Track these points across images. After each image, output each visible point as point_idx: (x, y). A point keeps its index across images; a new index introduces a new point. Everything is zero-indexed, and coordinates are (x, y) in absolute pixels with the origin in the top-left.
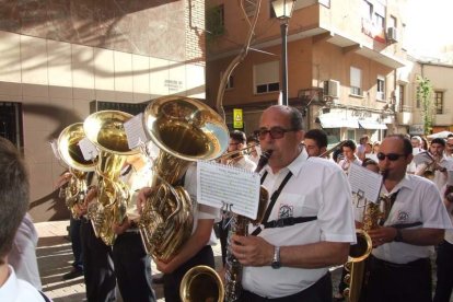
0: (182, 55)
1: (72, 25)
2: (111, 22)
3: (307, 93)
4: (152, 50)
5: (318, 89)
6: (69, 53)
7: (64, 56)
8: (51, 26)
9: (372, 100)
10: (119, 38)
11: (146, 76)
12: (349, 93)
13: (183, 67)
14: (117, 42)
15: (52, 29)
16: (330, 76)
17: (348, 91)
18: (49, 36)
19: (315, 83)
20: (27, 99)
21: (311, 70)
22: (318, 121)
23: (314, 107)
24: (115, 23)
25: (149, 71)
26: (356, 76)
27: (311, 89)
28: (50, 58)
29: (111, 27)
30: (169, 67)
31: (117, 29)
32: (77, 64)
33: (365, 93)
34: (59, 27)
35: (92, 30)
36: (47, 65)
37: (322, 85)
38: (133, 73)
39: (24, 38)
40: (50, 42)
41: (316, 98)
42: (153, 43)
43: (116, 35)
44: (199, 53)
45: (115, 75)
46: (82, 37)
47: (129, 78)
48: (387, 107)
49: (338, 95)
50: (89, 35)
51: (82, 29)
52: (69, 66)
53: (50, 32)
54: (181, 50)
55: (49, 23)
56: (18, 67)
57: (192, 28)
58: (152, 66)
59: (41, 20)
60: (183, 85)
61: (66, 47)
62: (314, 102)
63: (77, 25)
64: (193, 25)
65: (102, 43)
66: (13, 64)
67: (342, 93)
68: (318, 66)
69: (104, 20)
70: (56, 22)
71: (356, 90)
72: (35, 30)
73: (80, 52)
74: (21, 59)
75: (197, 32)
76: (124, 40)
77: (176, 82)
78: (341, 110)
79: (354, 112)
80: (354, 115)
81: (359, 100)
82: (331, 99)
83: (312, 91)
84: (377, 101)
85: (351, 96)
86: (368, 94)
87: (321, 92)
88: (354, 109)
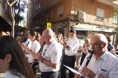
3: (69, 16)
5: (74, 15)
9: (110, 23)
19: (73, 12)
21: (71, 7)
22: (72, 28)
23: (71, 22)
33: (106, 20)
37: (76, 14)
62: (71, 20)
68: (75, 5)
71: (101, 18)
78: (89, 25)
79: (98, 27)
80: (98, 28)
81: (102, 22)
82: (80, 19)
83: (71, 16)
84: (113, 23)
85: (96, 20)
86: (108, 20)
87: (76, 16)
88: (98, 25)
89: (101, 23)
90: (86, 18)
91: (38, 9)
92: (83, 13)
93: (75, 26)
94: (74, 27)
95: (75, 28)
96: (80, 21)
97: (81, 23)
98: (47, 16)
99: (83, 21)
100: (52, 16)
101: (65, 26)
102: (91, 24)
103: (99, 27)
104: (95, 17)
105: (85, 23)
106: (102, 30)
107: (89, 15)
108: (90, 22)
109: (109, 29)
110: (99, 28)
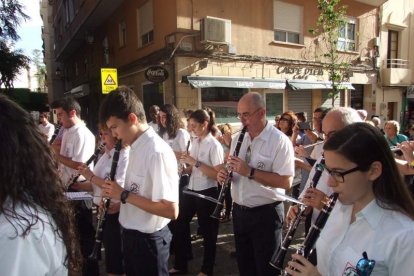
3: (172, 40)
12: (270, 40)
17: (267, 36)
19: (183, 23)
21: (175, 3)
22: (185, 80)
23: (183, 60)
33: (308, 41)
37: (197, 27)
48: (359, 61)
62: (181, 53)
78: (248, 65)
79: (282, 68)
80: (283, 72)
81: (295, 50)
82: (215, 46)
83: (178, 36)
85: (272, 44)
86: (316, 42)
87: (197, 37)
88: (282, 63)
89: (294, 55)
90: (236, 39)
91: (71, 20)
92: (223, 23)
93: (197, 73)
94: (193, 75)
95: (197, 78)
96: (214, 54)
97: (220, 60)
98: (106, 45)
99: (227, 51)
100: (121, 43)
101: (162, 74)
102: (257, 60)
103: (286, 69)
104: (270, 36)
105: (235, 60)
106: (300, 78)
107: (246, 30)
108: (253, 54)
109: (324, 71)
110: (288, 72)
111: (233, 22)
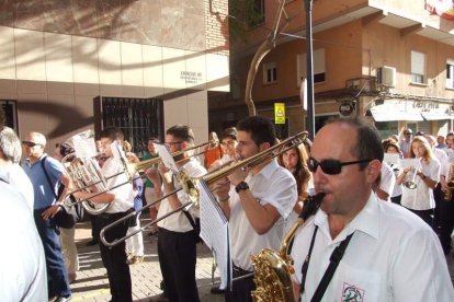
0: (201, 44)
1: (72, 16)
2: (117, 10)
4: (165, 39)
5: (370, 78)
6: (69, 45)
7: (64, 49)
8: (48, 18)
9: (440, 89)
10: (127, 27)
11: (159, 68)
12: (410, 81)
13: (203, 57)
14: (123, 31)
15: (50, 20)
16: (385, 62)
17: (409, 79)
18: (47, 28)
19: (365, 71)
20: (23, 96)
21: (361, 56)
22: (369, 114)
23: (365, 98)
24: (121, 12)
25: (162, 62)
26: (418, 61)
27: (360, 78)
28: (48, 52)
29: (117, 16)
30: (186, 57)
31: (124, 17)
32: (78, 57)
33: (430, 81)
34: (57, 18)
35: (95, 19)
36: (44, 59)
37: (374, 73)
38: (143, 65)
39: (19, 32)
40: (47, 34)
41: (366, 87)
42: (165, 31)
43: (122, 24)
44: (222, 41)
45: (122, 67)
46: (83, 28)
47: (139, 72)
49: (395, 83)
50: (91, 26)
51: (83, 20)
52: (69, 60)
53: (48, 25)
54: (200, 38)
55: (46, 15)
56: (12, 62)
57: (213, 13)
58: (166, 57)
59: (37, 11)
60: (203, 77)
61: (66, 39)
62: (364, 93)
63: (78, 16)
64: (214, 10)
65: (107, 34)
66: (7, 59)
67: (399, 81)
68: (369, 51)
69: (109, 9)
70: (53, 13)
71: (419, 78)
72: (30, 23)
73: (82, 44)
74: (16, 53)
75: (218, 18)
76: (132, 30)
77: (194, 74)
78: (398, 101)
79: (416, 104)
80: (417, 106)
83: (362, 80)
84: (447, 89)
85: (411, 84)
86: (435, 82)
87: (373, 81)
88: (415, 99)
92: (391, 71)
101: (349, 109)
102: (403, 98)
103: (418, 104)
105: (392, 98)
106: (426, 110)
108: (401, 93)
109: (440, 105)
110: (419, 107)
111: (398, 71)
